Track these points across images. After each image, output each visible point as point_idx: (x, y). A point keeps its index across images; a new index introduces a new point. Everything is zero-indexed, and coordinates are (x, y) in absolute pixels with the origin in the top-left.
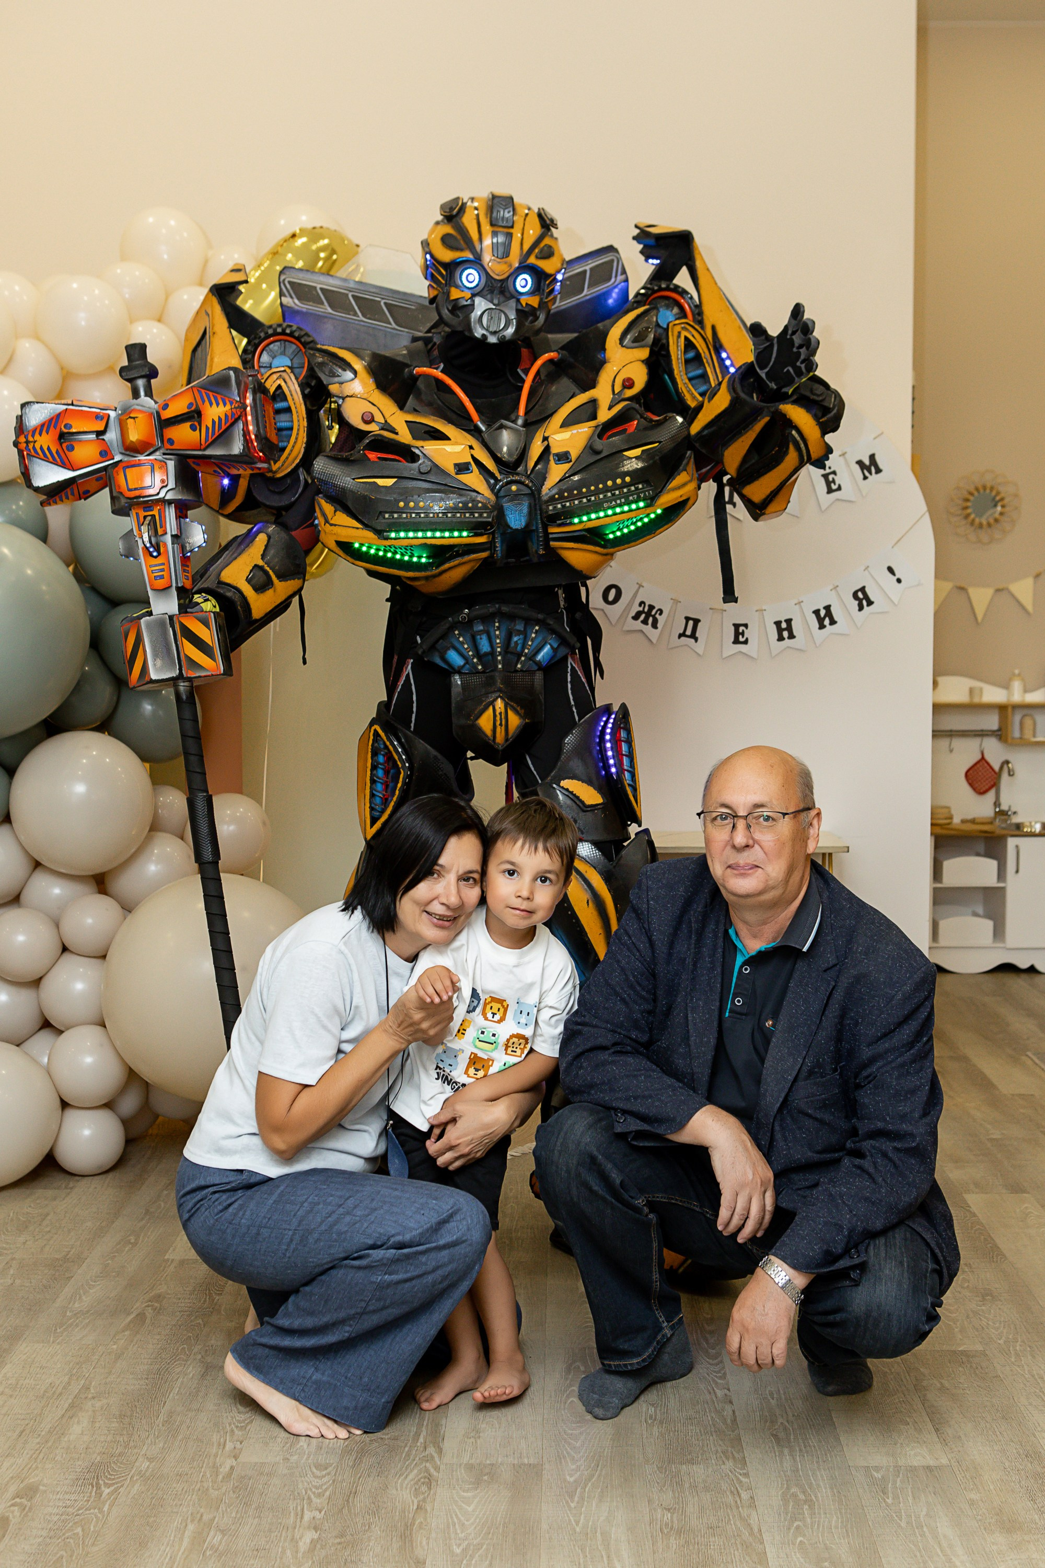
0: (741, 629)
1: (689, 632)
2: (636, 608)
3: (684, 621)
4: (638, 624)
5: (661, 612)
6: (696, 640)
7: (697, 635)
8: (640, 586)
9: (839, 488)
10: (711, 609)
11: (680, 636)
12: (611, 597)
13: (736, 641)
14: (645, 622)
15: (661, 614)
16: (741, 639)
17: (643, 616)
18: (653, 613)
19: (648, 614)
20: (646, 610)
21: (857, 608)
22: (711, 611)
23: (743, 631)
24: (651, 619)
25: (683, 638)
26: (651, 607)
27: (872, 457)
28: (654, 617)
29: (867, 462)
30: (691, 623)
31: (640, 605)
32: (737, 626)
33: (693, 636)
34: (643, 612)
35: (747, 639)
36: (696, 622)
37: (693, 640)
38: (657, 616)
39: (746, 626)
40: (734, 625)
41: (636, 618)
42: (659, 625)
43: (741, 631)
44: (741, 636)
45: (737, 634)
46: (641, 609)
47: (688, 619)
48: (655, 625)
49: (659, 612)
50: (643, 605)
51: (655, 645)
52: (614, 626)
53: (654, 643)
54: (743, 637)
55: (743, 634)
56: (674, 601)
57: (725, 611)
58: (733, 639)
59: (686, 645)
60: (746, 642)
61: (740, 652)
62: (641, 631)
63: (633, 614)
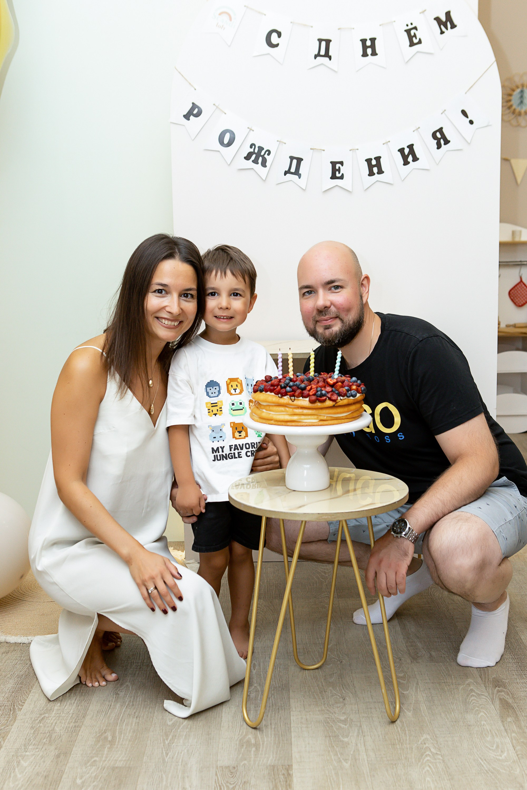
0: (337, 166)
1: (293, 170)
2: (248, 150)
3: (289, 160)
4: (250, 163)
5: (269, 152)
6: (300, 176)
7: (300, 172)
8: (251, 130)
9: (420, 42)
10: (311, 149)
11: (286, 173)
12: (226, 141)
13: (334, 177)
14: (256, 162)
15: (269, 154)
16: (338, 175)
17: (254, 157)
18: (262, 153)
19: (258, 155)
20: (256, 151)
21: (436, 147)
22: (312, 151)
23: (339, 168)
24: (260, 159)
25: (288, 175)
26: (261, 149)
27: (448, 14)
28: (263, 157)
29: (443, 19)
30: (295, 162)
31: (251, 147)
32: (334, 164)
33: (297, 172)
34: (253, 153)
35: (343, 175)
36: (299, 160)
37: (297, 177)
38: (266, 156)
39: (342, 163)
40: (331, 162)
41: (248, 158)
42: (267, 164)
43: (337, 168)
44: (337, 173)
45: (334, 170)
46: (252, 150)
47: (292, 158)
48: (264, 164)
49: (267, 152)
50: (253, 147)
51: (264, 181)
52: (229, 165)
53: (264, 179)
54: (339, 173)
55: (339, 170)
56: (280, 142)
57: (324, 150)
58: (330, 175)
59: (291, 181)
60: (342, 177)
61: (337, 186)
62: (252, 169)
63: (245, 155)
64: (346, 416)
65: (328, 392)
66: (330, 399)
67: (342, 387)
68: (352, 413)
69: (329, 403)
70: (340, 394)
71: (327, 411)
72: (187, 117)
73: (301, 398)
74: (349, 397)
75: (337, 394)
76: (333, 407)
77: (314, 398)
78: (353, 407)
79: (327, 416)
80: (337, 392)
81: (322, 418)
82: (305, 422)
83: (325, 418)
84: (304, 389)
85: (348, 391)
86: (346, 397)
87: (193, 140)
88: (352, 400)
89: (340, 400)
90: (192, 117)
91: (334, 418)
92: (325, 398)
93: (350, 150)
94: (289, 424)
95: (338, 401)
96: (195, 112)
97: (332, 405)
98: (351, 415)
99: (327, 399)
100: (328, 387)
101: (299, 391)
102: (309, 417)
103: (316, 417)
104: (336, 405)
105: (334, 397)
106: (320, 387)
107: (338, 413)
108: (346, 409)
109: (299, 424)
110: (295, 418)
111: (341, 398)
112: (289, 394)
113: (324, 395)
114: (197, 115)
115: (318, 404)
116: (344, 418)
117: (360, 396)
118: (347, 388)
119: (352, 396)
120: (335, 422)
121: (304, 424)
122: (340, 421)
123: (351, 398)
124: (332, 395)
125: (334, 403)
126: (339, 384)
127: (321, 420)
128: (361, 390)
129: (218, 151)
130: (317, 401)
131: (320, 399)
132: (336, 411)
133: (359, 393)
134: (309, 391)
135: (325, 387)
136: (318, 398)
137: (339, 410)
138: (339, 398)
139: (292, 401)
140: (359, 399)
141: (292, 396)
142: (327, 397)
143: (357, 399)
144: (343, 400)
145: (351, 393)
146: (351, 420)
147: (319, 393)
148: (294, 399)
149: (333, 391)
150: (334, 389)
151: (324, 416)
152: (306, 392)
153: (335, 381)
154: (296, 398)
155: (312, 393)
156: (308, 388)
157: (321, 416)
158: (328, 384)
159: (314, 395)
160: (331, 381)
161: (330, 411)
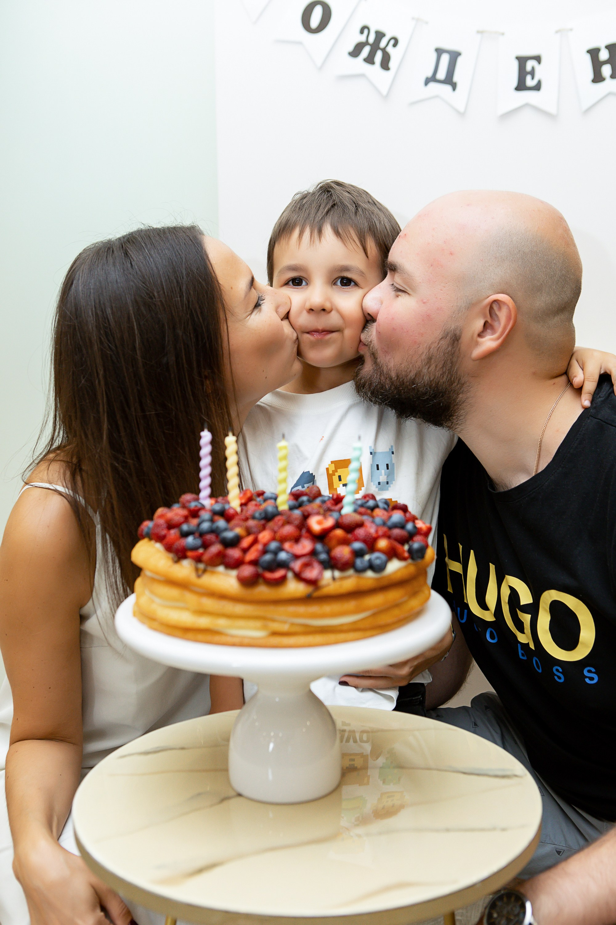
0: (530, 65)
1: (442, 74)
2: (355, 38)
3: (434, 55)
4: (358, 64)
5: (396, 42)
6: (454, 86)
7: (456, 79)
10: (478, 32)
11: (427, 81)
12: (315, 21)
13: (521, 86)
14: (370, 60)
15: (395, 45)
16: (530, 82)
17: (366, 51)
18: (383, 44)
19: (375, 47)
20: (371, 39)
22: (479, 36)
23: (533, 69)
24: (379, 56)
25: (432, 85)
28: (384, 50)
30: (445, 59)
31: (362, 32)
32: (522, 61)
33: (449, 80)
34: (366, 43)
35: (539, 82)
36: (455, 56)
37: (449, 88)
38: (390, 49)
39: (538, 59)
40: (518, 58)
41: (355, 52)
42: (392, 64)
43: (529, 67)
44: (529, 78)
45: (523, 73)
46: (363, 38)
47: (439, 52)
48: (385, 65)
49: (392, 42)
50: (366, 31)
51: (386, 98)
52: (321, 68)
53: (384, 92)
54: (533, 78)
55: (532, 73)
56: (418, 20)
57: (503, 34)
58: (515, 83)
59: (437, 97)
60: (537, 87)
61: (527, 105)
62: (363, 76)
63: (351, 48)
64: (355, 623)
65: (296, 557)
66: (298, 577)
67: (345, 542)
68: (374, 615)
69: (294, 588)
70: (330, 563)
71: (292, 609)
73: (221, 569)
74: (363, 570)
75: (321, 562)
76: (307, 599)
77: (247, 571)
79: (292, 624)
80: (323, 556)
81: (276, 626)
82: (232, 636)
83: (285, 628)
84: (235, 542)
85: (358, 554)
86: (351, 572)
87: (255, 22)
88: (370, 581)
89: (331, 581)
92: (282, 572)
93: (557, 32)
94: (190, 635)
95: (323, 582)
97: (304, 595)
98: (371, 620)
99: (290, 575)
100: (307, 538)
101: (215, 548)
102: (241, 623)
103: (258, 624)
104: (315, 594)
105: (312, 573)
106: (283, 540)
107: (323, 616)
108: (351, 604)
109: (217, 638)
110: (204, 622)
111: (337, 574)
112: (189, 554)
113: (284, 565)
115: (262, 591)
116: (343, 628)
117: (406, 567)
118: (357, 545)
119: (371, 567)
120: (318, 638)
121: (229, 639)
122: (332, 637)
123: (370, 574)
124: (307, 565)
125: (310, 589)
126: (339, 532)
127: (275, 634)
128: (410, 551)
129: (300, 43)
130: (261, 580)
131: (269, 575)
132: (314, 609)
133: (401, 558)
134: (245, 551)
135: (297, 540)
136: (260, 570)
137: (327, 608)
138: (328, 574)
139: (199, 576)
140: (399, 576)
141: (198, 560)
142: (293, 570)
143: (389, 576)
144: (342, 579)
145: (370, 561)
146: (368, 633)
147: (268, 557)
148: (205, 571)
149: (313, 553)
150: (319, 547)
151: (285, 622)
152: (235, 553)
153: (329, 522)
154: (209, 568)
155: (251, 556)
156: (245, 543)
157: (273, 620)
158: (309, 531)
159: (255, 563)
160: (319, 523)
161: (301, 609)
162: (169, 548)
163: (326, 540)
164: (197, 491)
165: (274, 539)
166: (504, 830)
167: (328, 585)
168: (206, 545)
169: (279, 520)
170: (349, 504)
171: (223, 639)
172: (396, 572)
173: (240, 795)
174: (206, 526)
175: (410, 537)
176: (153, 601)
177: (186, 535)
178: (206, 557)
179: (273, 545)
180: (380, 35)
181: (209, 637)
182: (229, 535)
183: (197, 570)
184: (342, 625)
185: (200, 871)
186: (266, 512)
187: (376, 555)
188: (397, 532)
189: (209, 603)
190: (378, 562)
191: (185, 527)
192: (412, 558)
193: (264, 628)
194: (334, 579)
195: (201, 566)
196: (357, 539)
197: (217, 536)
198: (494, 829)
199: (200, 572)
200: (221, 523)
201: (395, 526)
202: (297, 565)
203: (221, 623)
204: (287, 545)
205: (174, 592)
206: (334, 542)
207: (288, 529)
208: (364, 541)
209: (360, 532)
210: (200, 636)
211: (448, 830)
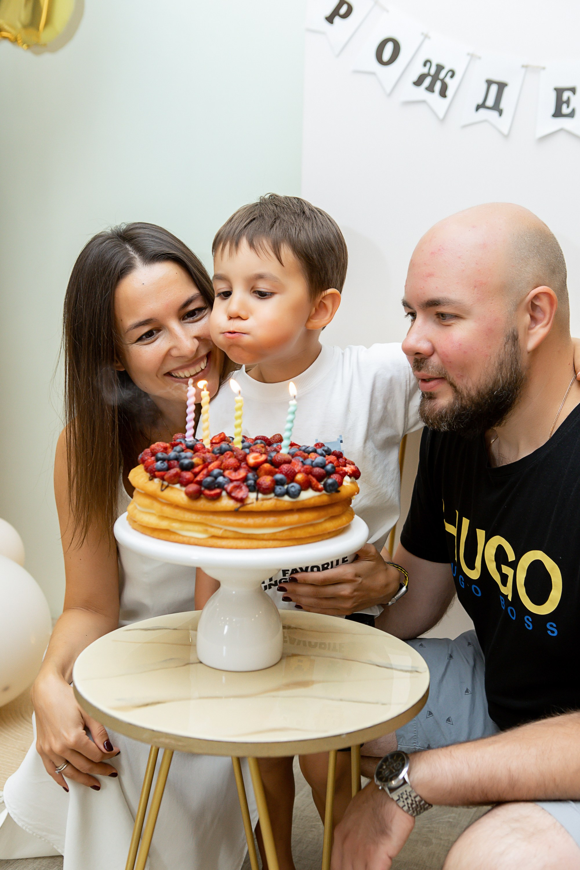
0: (566, 95)
1: (490, 102)
2: (419, 70)
3: (485, 86)
4: (421, 92)
5: (453, 74)
6: (501, 112)
7: (502, 106)
8: (426, 37)
10: (523, 66)
11: (478, 108)
12: (387, 55)
13: (558, 114)
14: (430, 89)
15: (452, 77)
16: (565, 110)
17: (427, 81)
18: (442, 75)
19: (435, 78)
20: (433, 71)
22: (523, 70)
23: (569, 99)
24: (438, 86)
25: (482, 111)
28: (443, 81)
30: (494, 89)
31: (425, 65)
32: (559, 92)
33: (497, 107)
34: (428, 74)
35: (573, 111)
36: (502, 86)
37: (495, 114)
38: (448, 80)
39: (573, 90)
40: (556, 89)
41: (418, 83)
42: (449, 93)
43: (565, 98)
44: (564, 106)
45: (559, 103)
46: (425, 70)
47: (489, 83)
48: (443, 94)
49: (450, 74)
50: (428, 65)
51: (443, 121)
52: (390, 95)
53: (441, 116)
54: (568, 107)
55: (568, 102)
56: (472, 56)
57: (544, 68)
58: (552, 110)
59: (485, 121)
60: (572, 115)
61: (561, 130)
62: (424, 102)
63: (415, 78)
64: (274, 534)
65: (231, 481)
66: (229, 495)
67: (271, 473)
68: (291, 529)
69: (226, 503)
70: (256, 488)
71: (224, 519)
72: (330, 19)
73: (178, 486)
74: (282, 495)
75: (248, 486)
76: (236, 512)
77: (193, 487)
78: (294, 518)
79: (226, 530)
80: (251, 482)
81: (214, 531)
82: (183, 536)
83: (219, 532)
84: (190, 467)
85: (278, 483)
86: (272, 495)
87: (338, 55)
88: (286, 504)
89: (255, 501)
90: (337, 19)
91: (241, 536)
92: (218, 491)
94: (156, 534)
95: (249, 501)
96: (343, 10)
97: (233, 509)
98: (287, 533)
99: (224, 493)
100: (244, 468)
101: (175, 471)
102: (189, 526)
103: (201, 528)
104: (242, 509)
105: (240, 494)
106: (225, 468)
107: (248, 526)
108: (271, 520)
109: (173, 537)
110: (164, 524)
111: (260, 496)
112: (156, 473)
113: (221, 486)
114: (345, 16)
115: (203, 504)
116: (265, 537)
117: (319, 496)
118: (279, 476)
119: (287, 493)
120: (244, 543)
121: (180, 538)
122: (255, 543)
123: (286, 498)
124: (237, 487)
125: (238, 505)
126: (267, 466)
127: (214, 537)
128: (325, 485)
129: (373, 73)
130: (202, 496)
131: (207, 492)
132: (242, 520)
133: (317, 490)
134: (196, 475)
135: (236, 469)
136: (203, 489)
137: (250, 521)
138: (253, 496)
139: (162, 491)
140: (312, 501)
141: (162, 479)
142: (225, 490)
143: (303, 501)
144: (263, 500)
145: (287, 489)
146: (286, 543)
147: (209, 479)
148: (167, 487)
149: (245, 479)
150: (250, 475)
151: (221, 529)
152: (188, 475)
153: (263, 458)
154: (170, 485)
155: (198, 478)
156: (197, 470)
157: (212, 527)
158: (247, 464)
159: (199, 483)
160: (256, 458)
161: (231, 520)
162: (147, 469)
163: (258, 471)
164: (185, 431)
165: (219, 467)
166: (383, 704)
167: (252, 503)
168: (169, 468)
169: (227, 454)
170: (286, 447)
171: (177, 538)
172: (310, 499)
173: (201, 662)
174: (172, 454)
175: (328, 474)
176: (136, 508)
177: (157, 460)
178: (166, 477)
179: (216, 471)
180: (440, 68)
181: (167, 536)
182: (186, 461)
183: (162, 485)
184: (264, 534)
185: (147, 705)
186: (220, 449)
187: (293, 484)
188: (317, 470)
189: (168, 511)
190: (293, 489)
191: (160, 455)
192: (326, 491)
193: (206, 531)
194: (257, 499)
195: (166, 483)
196: (281, 472)
197: (178, 462)
198: (377, 703)
199: (163, 488)
200: (189, 453)
201: (317, 466)
202: (229, 487)
203: (175, 526)
204: (227, 473)
205: (147, 501)
206: (263, 472)
207: (232, 461)
208: (286, 475)
209: (285, 467)
210: (162, 535)
211: (341, 700)
